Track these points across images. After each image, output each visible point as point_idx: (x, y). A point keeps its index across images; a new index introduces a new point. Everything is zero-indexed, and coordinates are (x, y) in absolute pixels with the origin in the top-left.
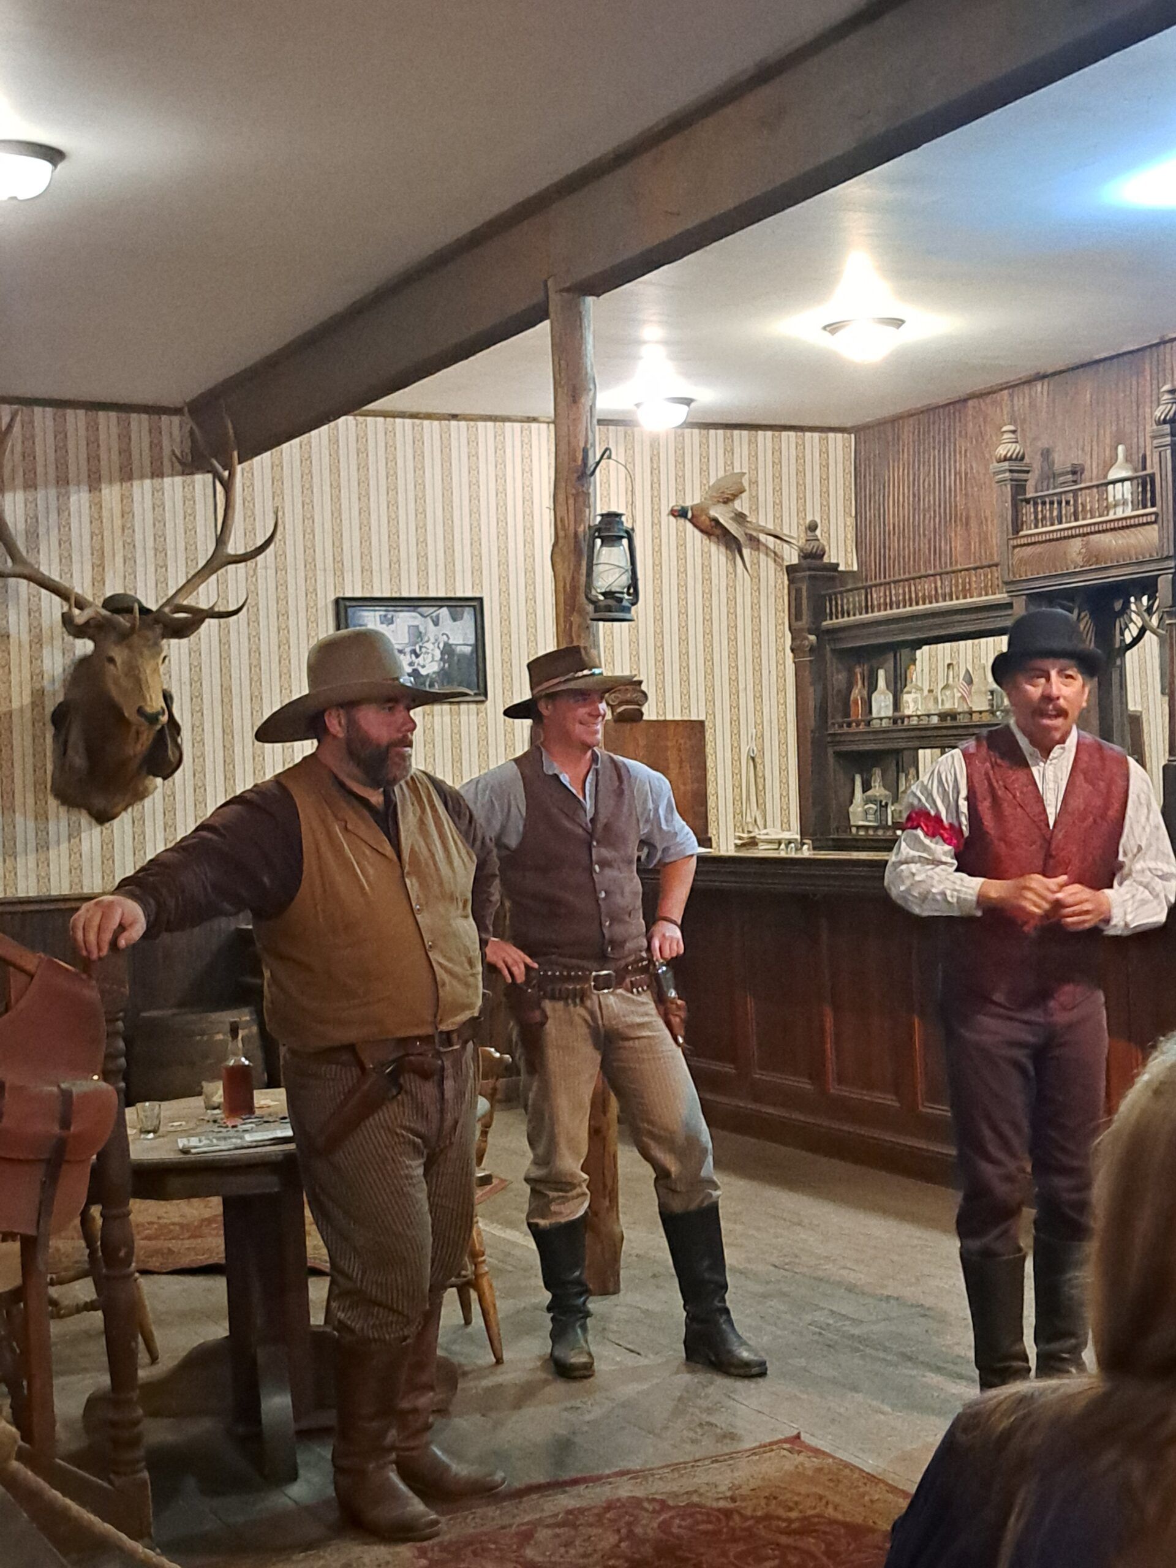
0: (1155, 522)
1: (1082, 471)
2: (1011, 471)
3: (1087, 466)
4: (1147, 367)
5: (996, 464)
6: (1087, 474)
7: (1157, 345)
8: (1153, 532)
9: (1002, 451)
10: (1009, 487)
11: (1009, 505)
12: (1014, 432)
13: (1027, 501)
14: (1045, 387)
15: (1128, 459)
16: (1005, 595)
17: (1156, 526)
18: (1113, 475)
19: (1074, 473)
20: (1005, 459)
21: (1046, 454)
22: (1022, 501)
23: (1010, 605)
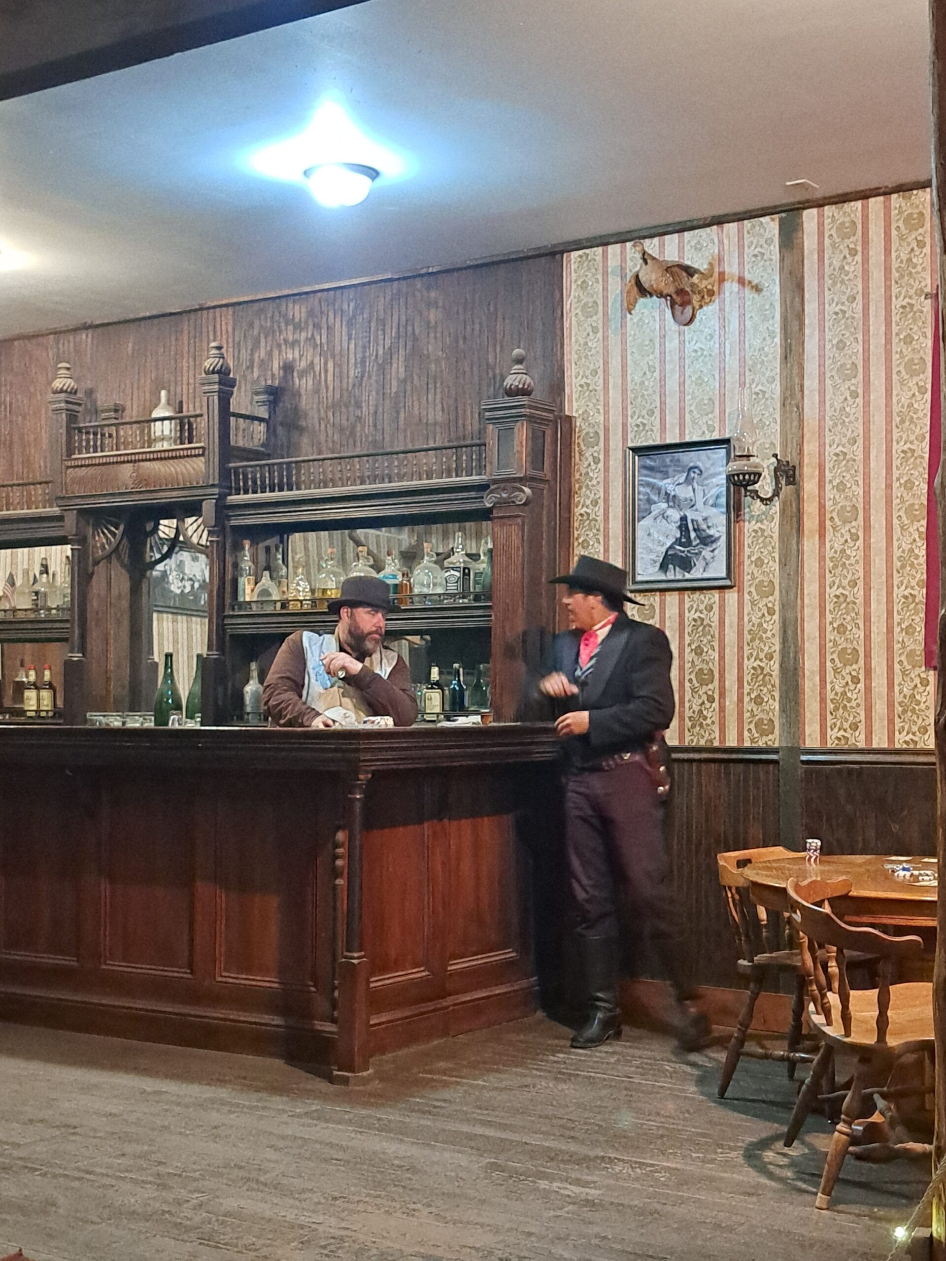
0: (203, 455)
1: (124, 410)
2: (67, 402)
3: (128, 405)
4: (186, 327)
5: (52, 395)
6: (128, 412)
7: (195, 310)
8: (199, 464)
9: (58, 384)
10: (64, 415)
11: (63, 431)
12: (68, 369)
13: (80, 430)
14: (90, 336)
15: (168, 403)
16: (57, 509)
17: (202, 459)
18: (156, 414)
19: (116, 411)
20: (62, 391)
21: (90, 393)
22: (74, 429)
23: (60, 518)
